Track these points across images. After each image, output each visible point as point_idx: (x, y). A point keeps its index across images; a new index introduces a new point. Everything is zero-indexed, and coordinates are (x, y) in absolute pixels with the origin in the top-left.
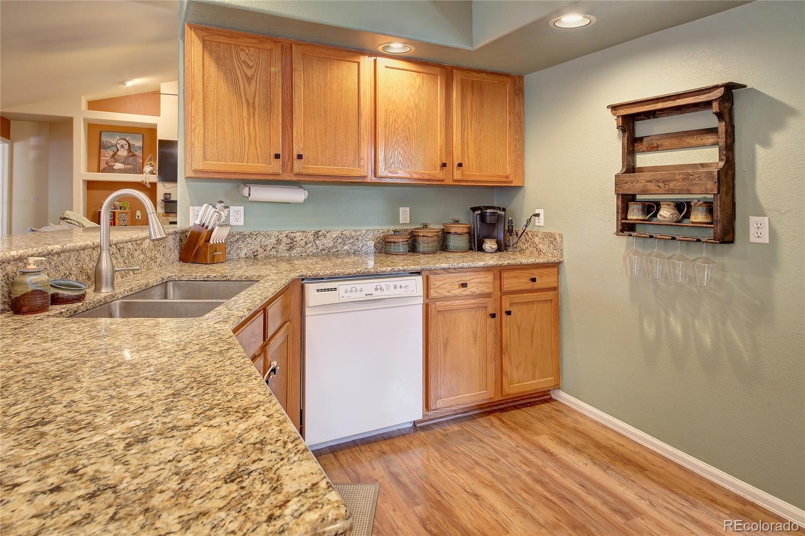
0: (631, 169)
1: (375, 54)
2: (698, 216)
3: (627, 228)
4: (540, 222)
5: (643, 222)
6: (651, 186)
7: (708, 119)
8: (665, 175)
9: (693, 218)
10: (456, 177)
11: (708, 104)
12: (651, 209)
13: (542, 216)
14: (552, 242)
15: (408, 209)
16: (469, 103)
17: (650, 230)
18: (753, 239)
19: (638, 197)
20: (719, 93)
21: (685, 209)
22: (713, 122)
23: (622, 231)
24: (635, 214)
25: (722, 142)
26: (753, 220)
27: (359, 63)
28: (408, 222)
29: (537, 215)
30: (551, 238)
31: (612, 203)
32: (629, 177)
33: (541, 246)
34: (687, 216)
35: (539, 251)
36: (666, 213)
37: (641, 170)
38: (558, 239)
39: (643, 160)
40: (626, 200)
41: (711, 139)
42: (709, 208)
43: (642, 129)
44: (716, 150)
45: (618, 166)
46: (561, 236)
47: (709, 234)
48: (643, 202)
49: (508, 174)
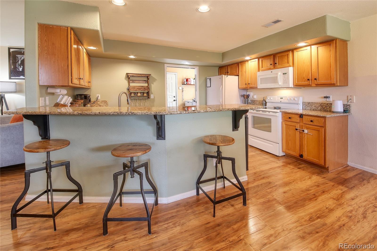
0: (130, 86)
6: (136, 90)
9: (144, 95)
14: (105, 103)
17: (136, 98)
18: (151, 98)
19: (132, 92)
20: (147, 75)
24: (132, 95)
26: (152, 95)
36: (139, 94)
39: (132, 84)
41: (144, 82)
43: (131, 78)
45: (127, 85)
47: (146, 97)
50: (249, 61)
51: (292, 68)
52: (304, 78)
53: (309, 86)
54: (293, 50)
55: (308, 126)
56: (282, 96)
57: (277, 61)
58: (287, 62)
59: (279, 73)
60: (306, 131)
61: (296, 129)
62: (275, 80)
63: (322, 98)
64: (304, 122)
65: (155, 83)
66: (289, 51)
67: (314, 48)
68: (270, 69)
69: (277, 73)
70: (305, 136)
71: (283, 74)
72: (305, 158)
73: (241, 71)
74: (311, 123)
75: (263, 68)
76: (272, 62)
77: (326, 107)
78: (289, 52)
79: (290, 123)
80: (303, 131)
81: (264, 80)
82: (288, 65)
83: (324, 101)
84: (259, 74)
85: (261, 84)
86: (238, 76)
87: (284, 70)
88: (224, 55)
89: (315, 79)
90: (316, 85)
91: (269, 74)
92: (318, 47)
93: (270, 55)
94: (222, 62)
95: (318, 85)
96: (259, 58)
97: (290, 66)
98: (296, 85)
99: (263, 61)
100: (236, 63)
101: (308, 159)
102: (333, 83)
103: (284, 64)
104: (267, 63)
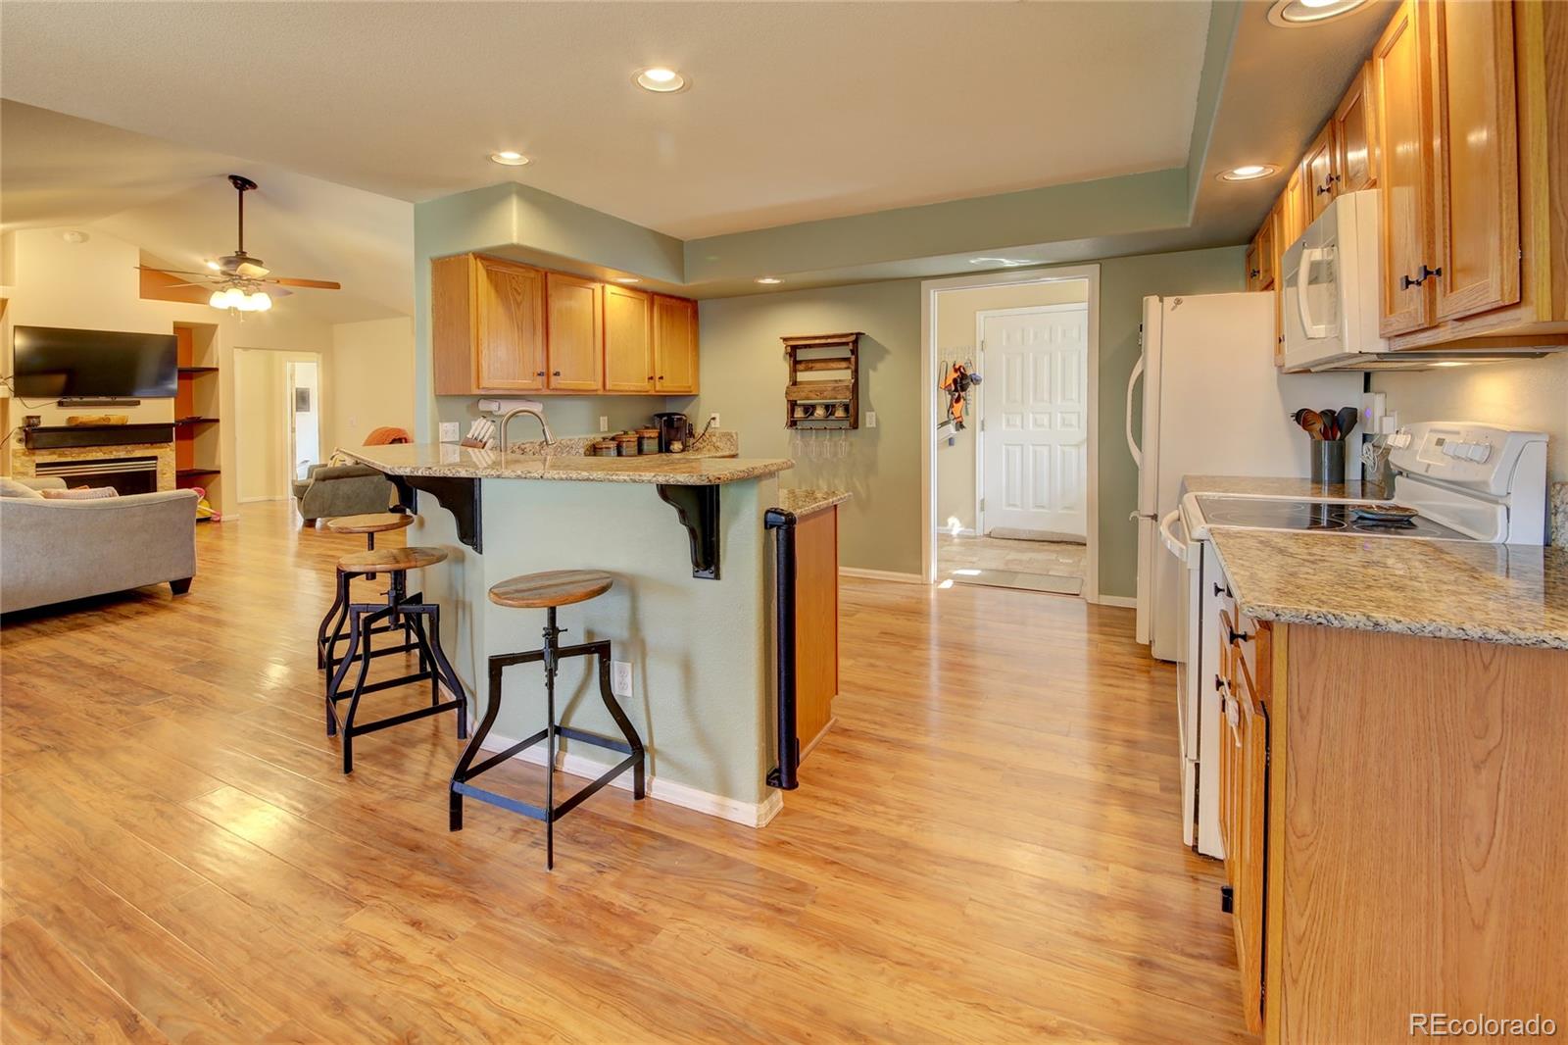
0: (795, 383)
1: (604, 282)
2: (840, 413)
3: (793, 423)
4: (715, 424)
5: (805, 419)
6: (813, 395)
7: (845, 352)
8: (819, 388)
9: (836, 415)
10: (657, 389)
11: (847, 344)
12: (809, 410)
13: (718, 419)
14: (729, 440)
15: (606, 418)
16: (664, 324)
17: (807, 424)
18: (868, 425)
19: (798, 402)
20: (853, 338)
21: (830, 409)
22: (848, 354)
23: (791, 426)
24: (799, 413)
25: (853, 367)
26: (868, 414)
27: (593, 290)
28: (606, 429)
29: (714, 419)
30: (728, 436)
31: (784, 406)
32: (795, 388)
33: (718, 444)
34: (832, 414)
35: (717, 448)
36: (820, 412)
37: (801, 383)
38: (735, 437)
39: (802, 376)
40: (793, 405)
41: (844, 364)
42: (846, 408)
43: (801, 355)
44: (849, 372)
45: (786, 381)
46: (736, 434)
47: (846, 425)
48: (803, 405)
49: (690, 384)
57: (1339, 161)
65: (881, 366)
76: (1328, 173)
88: (1189, 176)
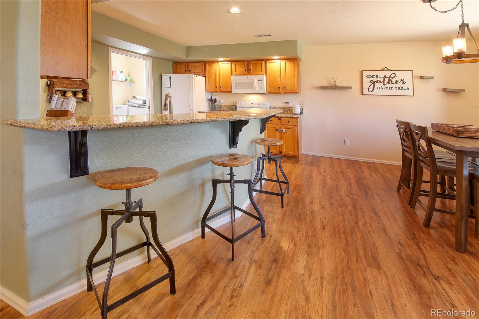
50: (220, 63)
51: (265, 76)
52: (275, 86)
53: (279, 93)
54: (266, 61)
55: (285, 126)
56: (252, 101)
57: (251, 68)
58: (260, 70)
59: (254, 79)
60: (284, 131)
61: (277, 130)
62: (251, 86)
63: (284, 103)
64: (283, 123)
66: (262, 60)
67: (283, 62)
68: (244, 74)
69: (254, 80)
70: (283, 134)
71: (259, 81)
72: (284, 153)
73: (209, 72)
74: (288, 124)
75: (237, 73)
76: (246, 68)
77: (287, 110)
78: (262, 62)
79: (271, 125)
80: (283, 131)
81: (238, 85)
82: (260, 73)
83: (285, 105)
84: (233, 77)
85: (236, 88)
86: (205, 76)
87: (260, 77)
88: (189, 50)
89: (285, 88)
90: (284, 92)
91: (244, 79)
92: (285, 62)
93: (244, 61)
94: (187, 58)
95: (286, 93)
96: (231, 62)
97: (263, 74)
98: (268, 92)
99: (237, 65)
100: (202, 62)
101: (286, 154)
102: (296, 92)
103: (258, 71)
104: (240, 68)
